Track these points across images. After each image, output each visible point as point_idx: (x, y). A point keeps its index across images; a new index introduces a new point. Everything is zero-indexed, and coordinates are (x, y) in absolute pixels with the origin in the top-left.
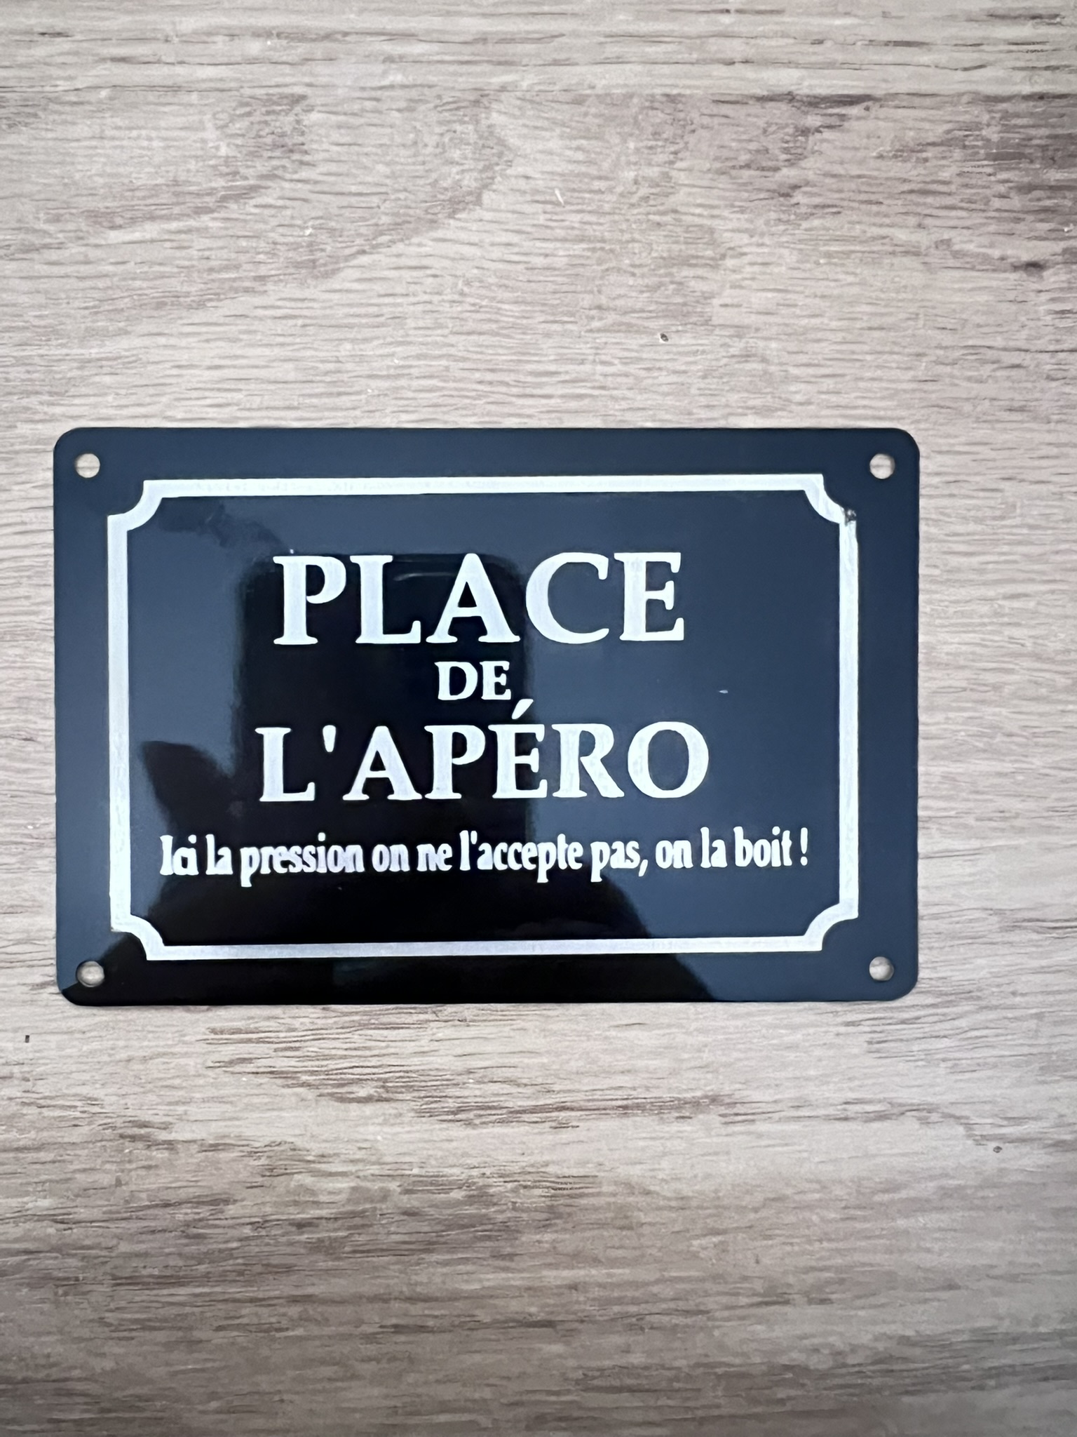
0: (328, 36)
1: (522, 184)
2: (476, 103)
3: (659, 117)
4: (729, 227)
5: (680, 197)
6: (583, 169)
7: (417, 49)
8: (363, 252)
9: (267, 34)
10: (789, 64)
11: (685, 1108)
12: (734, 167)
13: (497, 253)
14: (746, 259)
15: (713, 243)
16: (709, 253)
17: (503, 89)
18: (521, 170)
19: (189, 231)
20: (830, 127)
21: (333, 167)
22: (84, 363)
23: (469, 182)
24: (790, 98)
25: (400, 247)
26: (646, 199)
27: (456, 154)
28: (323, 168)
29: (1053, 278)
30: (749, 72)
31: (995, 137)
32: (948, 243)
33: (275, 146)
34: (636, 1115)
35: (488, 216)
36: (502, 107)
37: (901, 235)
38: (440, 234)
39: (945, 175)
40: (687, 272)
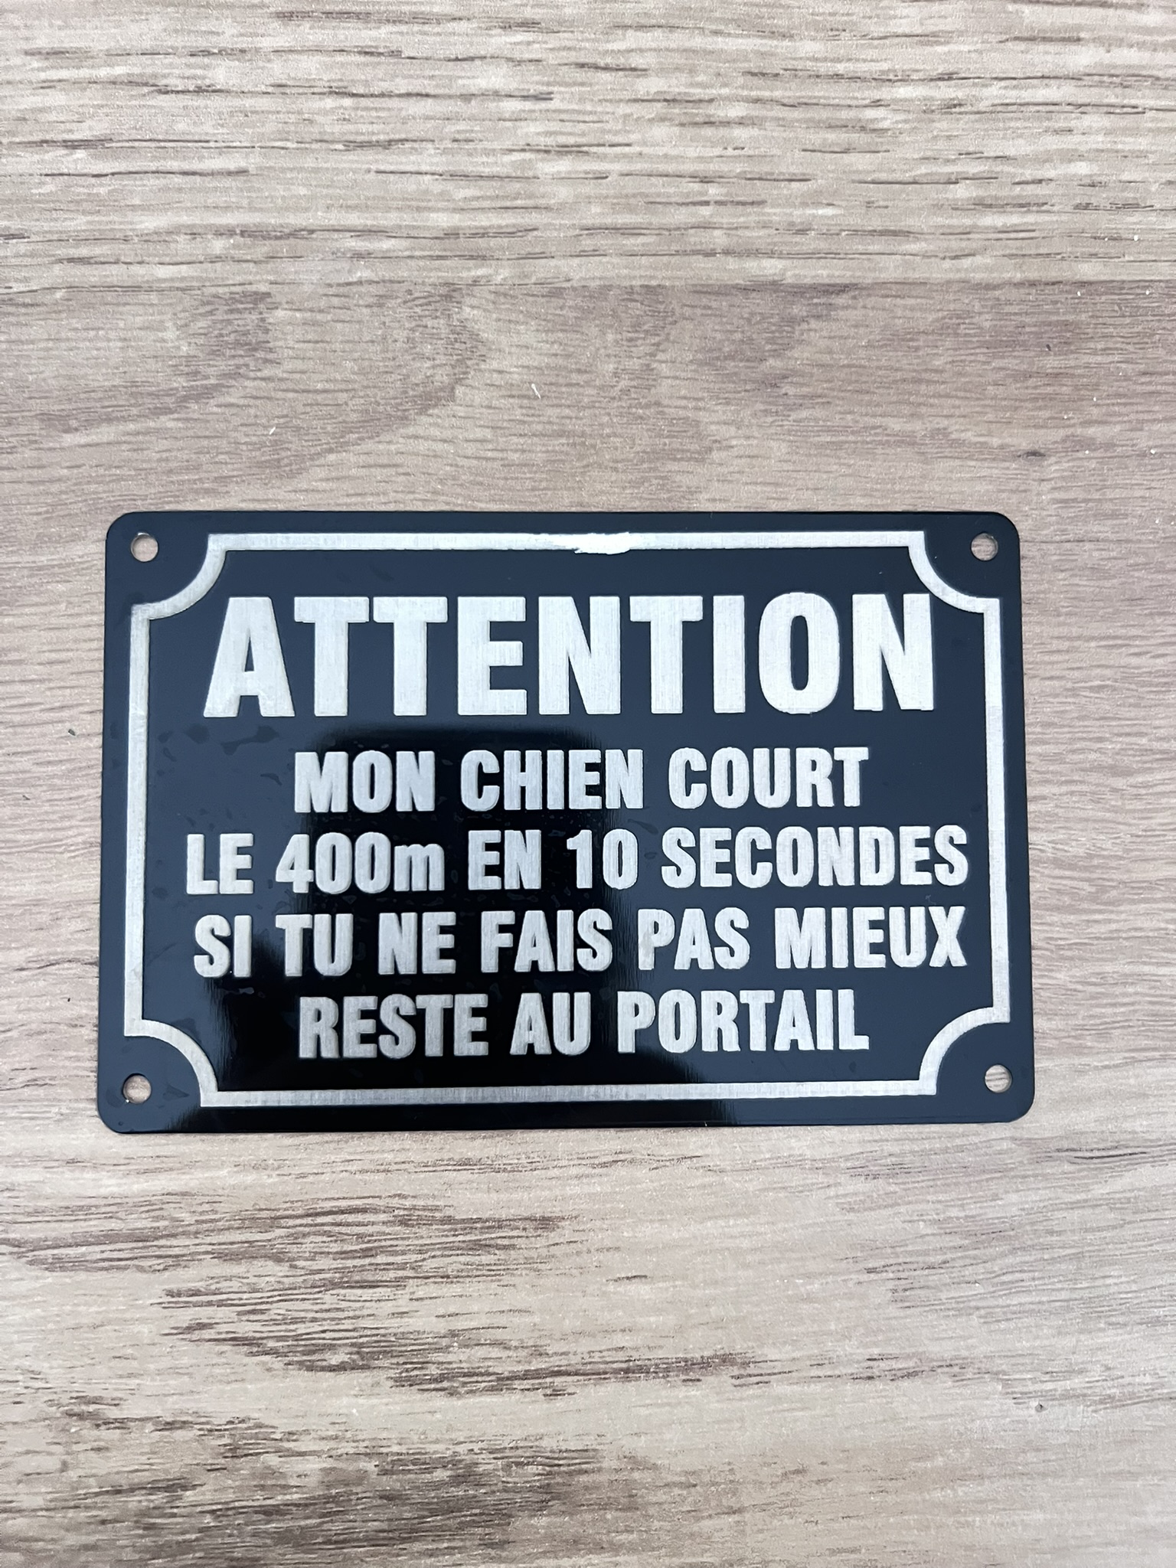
0: (295, 233)
1: (496, 378)
2: (448, 297)
3: (637, 309)
4: (714, 419)
5: (664, 388)
6: (560, 361)
7: (386, 244)
8: (331, 451)
9: (230, 232)
10: (771, 254)
11: (692, 1369)
12: (718, 358)
13: (471, 449)
14: (735, 452)
15: (699, 436)
16: (695, 447)
17: (475, 282)
18: (495, 365)
19: (147, 432)
20: (818, 317)
21: (299, 365)
22: (36, 570)
23: (442, 377)
24: (774, 286)
25: (369, 445)
26: (626, 391)
27: (428, 349)
28: (289, 365)
29: (1053, 468)
30: (732, 263)
31: (987, 324)
32: (944, 432)
33: (237, 344)
34: (638, 1379)
35: (461, 411)
36: (474, 301)
37: (895, 425)
38: (411, 430)
39: (938, 363)
40: (674, 466)
